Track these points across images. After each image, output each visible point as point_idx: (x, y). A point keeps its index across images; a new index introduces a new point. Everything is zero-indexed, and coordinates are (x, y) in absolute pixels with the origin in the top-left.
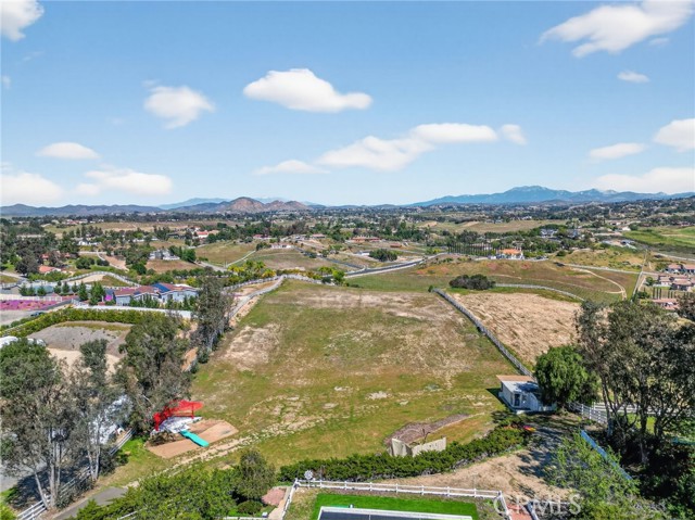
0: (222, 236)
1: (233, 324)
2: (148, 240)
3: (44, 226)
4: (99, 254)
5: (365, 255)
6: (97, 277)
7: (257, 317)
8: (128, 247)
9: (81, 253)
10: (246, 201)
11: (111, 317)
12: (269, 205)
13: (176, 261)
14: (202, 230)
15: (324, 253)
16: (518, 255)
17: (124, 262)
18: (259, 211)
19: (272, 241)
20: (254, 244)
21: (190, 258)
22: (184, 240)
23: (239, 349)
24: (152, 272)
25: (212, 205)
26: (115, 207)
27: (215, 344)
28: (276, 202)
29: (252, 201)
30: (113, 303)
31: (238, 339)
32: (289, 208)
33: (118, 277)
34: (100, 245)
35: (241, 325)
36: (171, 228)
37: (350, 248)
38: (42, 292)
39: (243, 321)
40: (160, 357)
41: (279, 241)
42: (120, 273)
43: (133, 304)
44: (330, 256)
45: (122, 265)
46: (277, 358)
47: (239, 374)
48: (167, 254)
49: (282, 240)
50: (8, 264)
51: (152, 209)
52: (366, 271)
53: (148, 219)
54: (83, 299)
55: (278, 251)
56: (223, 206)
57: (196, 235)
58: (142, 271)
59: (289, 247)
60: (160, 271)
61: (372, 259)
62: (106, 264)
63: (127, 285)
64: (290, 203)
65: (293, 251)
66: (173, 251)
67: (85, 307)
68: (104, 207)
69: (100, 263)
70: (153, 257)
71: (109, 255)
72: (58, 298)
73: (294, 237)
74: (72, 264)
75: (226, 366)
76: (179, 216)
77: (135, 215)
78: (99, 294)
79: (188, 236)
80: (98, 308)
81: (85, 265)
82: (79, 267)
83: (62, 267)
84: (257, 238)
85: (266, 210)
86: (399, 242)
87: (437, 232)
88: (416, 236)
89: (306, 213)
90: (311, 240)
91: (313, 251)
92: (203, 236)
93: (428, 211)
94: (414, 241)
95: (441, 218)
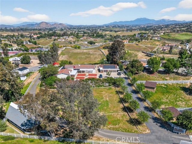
0: (41, 37)
5: (86, 43)
7: (63, 54)
9: (2, 42)
10: (45, 24)
12: (53, 25)
13: (32, 45)
15: (74, 42)
17: (16, 45)
18: (50, 27)
19: (58, 38)
20: (53, 39)
21: (35, 44)
25: (32, 25)
28: (55, 24)
29: (47, 23)
30: (32, 51)
34: (6, 39)
35: (60, 55)
37: (82, 40)
44: (76, 43)
48: (28, 42)
49: (61, 38)
51: (10, 26)
52: (86, 47)
53: (13, 31)
55: (60, 41)
56: (36, 25)
57: (33, 36)
59: (63, 40)
60: (28, 47)
61: (88, 44)
64: (60, 24)
65: (65, 41)
70: (25, 43)
71: (11, 43)
73: (65, 37)
76: (22, 29)
77: (6, 29)
79: (30, 37)
84: (53, 37)
86: (96, 39)
87: (108, 35)
88: (102, 36)
89: (66, 28)
90: (70, 38)
91: (71, 42)
92: (35, 36)
93: (108, 27)
94: (101, 38)
95: (111, 30)
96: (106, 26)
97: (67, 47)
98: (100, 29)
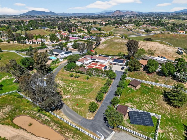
0: (108, 24)
1: (101, 43)
2: (92, 25)
3: (70, 20)
4: (82, 28)
5: (143, 31)
6: (82, 34)
7: (105, 43)
8: (87, 27)
9: (79, 28)
10: (118, 12)
11: (85, 41)
12: (125, 13)
13: (97, 31)
14: (104, 22)
15: (132, 30)
16: (183, 33)
17: (86, 30)
18: (121, 15)
19: (119, 26)
20: (115, 26)
21: (100, 30)
22: (99, 25)
23: (101, 46)
24: (92, 33)
25: (109, 13)
26: (84, 13)
27: (98, 46)
28: (127, 12)
29: (120, 11)
30: (85, 39)
31: (101, 45)
32: (131, 14)
33: (85, 34)
34: (82, 26)
35: (102, 44)
36: (97, 21)
37: (140, 28)
38: (75, 36)
39: (103, 43)
40: (90, 45)
41: (121, 26)
42: (86, 33)
43: (88, 39)
44: (133, 31)
45: (86, 31)
46: (105, 48)
47: (100, 49)
48: (95, 29)
49: (122, 25)
50: (66, 30)
51: (93, 14)
52: (141, 35)
53: (92, 18)
54: (81, 38)
56: (112, 13)
57: (102, 23)
58: (90, 33)
59: (123, 28)
60: (93, 33)
61: (144, 32)
62: (83, 30)
63: (87, 36)
64: (131, 12)
65: (124, 29)
66: (96, 28)
67: (81, 39)
68: (82, 14)
69: (82, 30)
70: (92, 29)
71: (84, 28)
72: (77, 38)
73: (125, 25)
74: (77, 30)
75: (99, 48)
76: (99, 17)
77: (89, 16)
78: (83, 38)
79: (101, 24)
80: (83, 39)
81: (79, 31)
82: (78, 31)
83: (75, 31)
85: (123, 15)
86: (156, 27)
87: (171, 24)
88: (162, 25)
89: (135, 15)
90: (130, 26)
91: (129, 29)
92: (104, 23)
93: (177, 15)
94: (161, 27)
95: (179, 18)
96: (176, 14)
97: (116, 36)
98: (167, 17)
